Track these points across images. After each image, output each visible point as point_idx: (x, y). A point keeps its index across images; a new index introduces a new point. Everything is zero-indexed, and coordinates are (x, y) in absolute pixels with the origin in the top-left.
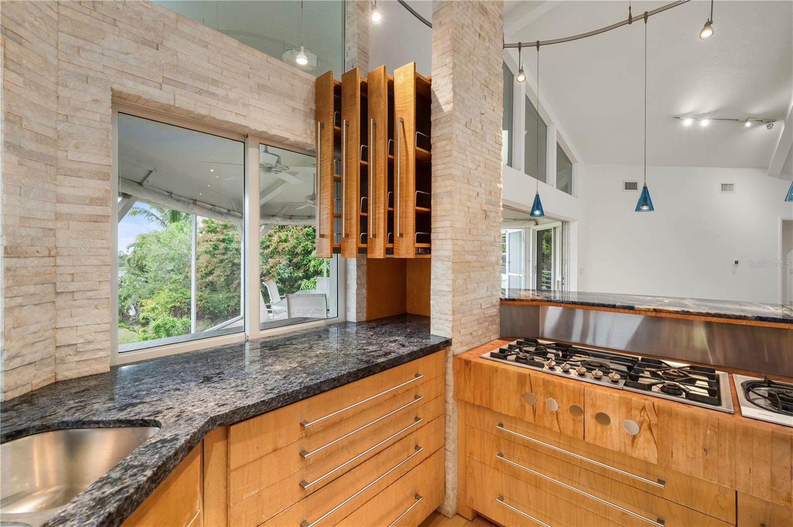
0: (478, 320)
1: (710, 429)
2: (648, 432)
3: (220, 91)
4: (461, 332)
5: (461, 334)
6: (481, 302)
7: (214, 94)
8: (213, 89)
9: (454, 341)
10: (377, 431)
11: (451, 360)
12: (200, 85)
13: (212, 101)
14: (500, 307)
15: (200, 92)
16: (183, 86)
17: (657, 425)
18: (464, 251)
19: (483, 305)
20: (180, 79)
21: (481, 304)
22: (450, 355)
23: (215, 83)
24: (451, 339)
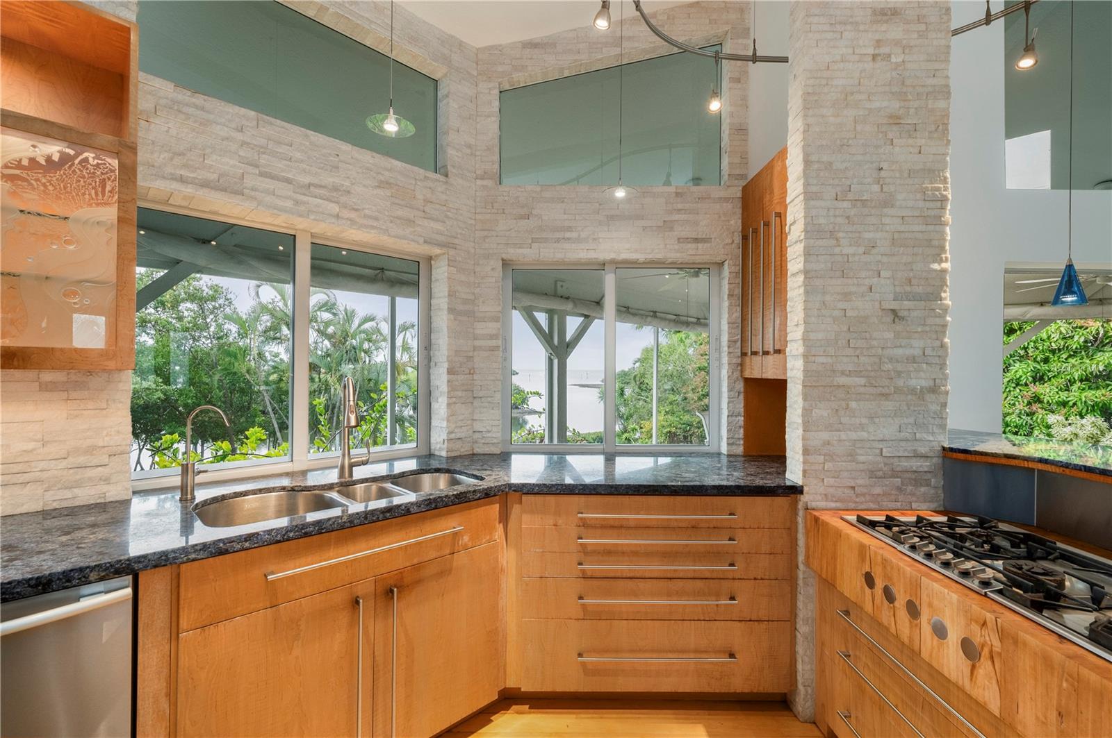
0: (873, 472)
1: (1066, 680)
2: (990, 663)
3: (574, 235)
4: (825, 480)
5: (825, 484)
6: (881, 446)
7: (569, 239)
8: (568, 235)
9: (806, 489)
10: (668, 555)
11: (801, 513)
12: (558, 235)
13: (566, 245)
14: (943, 460)
15: (558, 241)
16: (546, 240)
17: (1000, 654)
18: (834, 371)
19: (884, 450)
20: (544, 235)
21: (882, 449)
22: (801, 505)
23: (569, 229)
24: (802, 487)
